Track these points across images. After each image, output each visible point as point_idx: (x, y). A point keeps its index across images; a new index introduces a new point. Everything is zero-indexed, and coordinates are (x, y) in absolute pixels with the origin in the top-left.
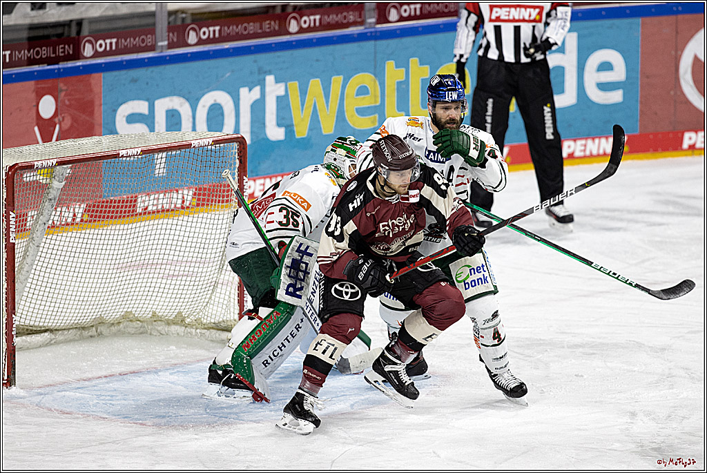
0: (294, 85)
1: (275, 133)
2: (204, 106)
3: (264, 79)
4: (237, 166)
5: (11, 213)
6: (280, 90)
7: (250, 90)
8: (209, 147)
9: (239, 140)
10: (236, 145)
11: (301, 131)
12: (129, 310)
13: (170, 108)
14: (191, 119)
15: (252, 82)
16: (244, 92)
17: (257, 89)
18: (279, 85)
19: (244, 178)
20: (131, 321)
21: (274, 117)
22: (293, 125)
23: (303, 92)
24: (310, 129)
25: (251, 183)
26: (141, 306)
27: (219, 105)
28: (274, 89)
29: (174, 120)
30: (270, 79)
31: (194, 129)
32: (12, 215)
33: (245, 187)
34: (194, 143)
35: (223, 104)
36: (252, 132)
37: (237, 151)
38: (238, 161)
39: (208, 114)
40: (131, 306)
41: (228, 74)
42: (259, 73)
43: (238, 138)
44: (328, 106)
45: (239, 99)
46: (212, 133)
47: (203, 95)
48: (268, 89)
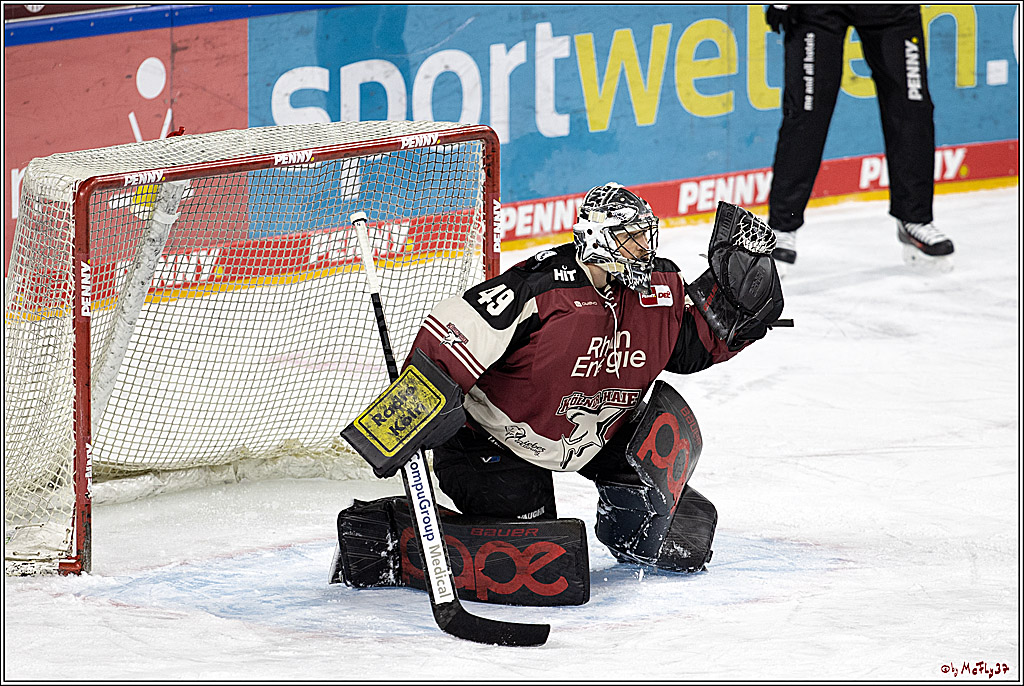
0: (585, 41)
1: (553, 124)
2: (427, 77)
3: (534, 30)
4: (482, 180)
5: (83, 264)
6: (561, 47)
7: (508, 49)
8: (433, 148)
9: (484, 135)
10: (479, 143)
11: (599, 120)
12: (295, 436)
13: (368, 80)
14: (404, 100)
15: (512, 34)
16: (497, 51)
17: (521, 47)
18: (561, 39)
19: (495, 202)
20: (296, 455)
21: (551, 95)
22: (584, 110)
23: (602, 53)
24: (615, 118)
25: (511, 211)
26: (314, 429)
27: (454, 73)
28: (550, 47)
29: (373, 100)
30: (543, 29)
31: (409, 117)
32: (86, 267)
33: (496, 219)
34: (407, 142)
35: (460, 73)
36: (512, 123)
37: (481, 154)
38: (483, 173)
39: (434, 90)
40: (298, 430)
41: (469, 21)
42: (524, 19)
43: (484, 131)
44: (645, 77)
45: (489, 65)
46: (440, 123)
47: (426, 57)
48: (540, 46)
